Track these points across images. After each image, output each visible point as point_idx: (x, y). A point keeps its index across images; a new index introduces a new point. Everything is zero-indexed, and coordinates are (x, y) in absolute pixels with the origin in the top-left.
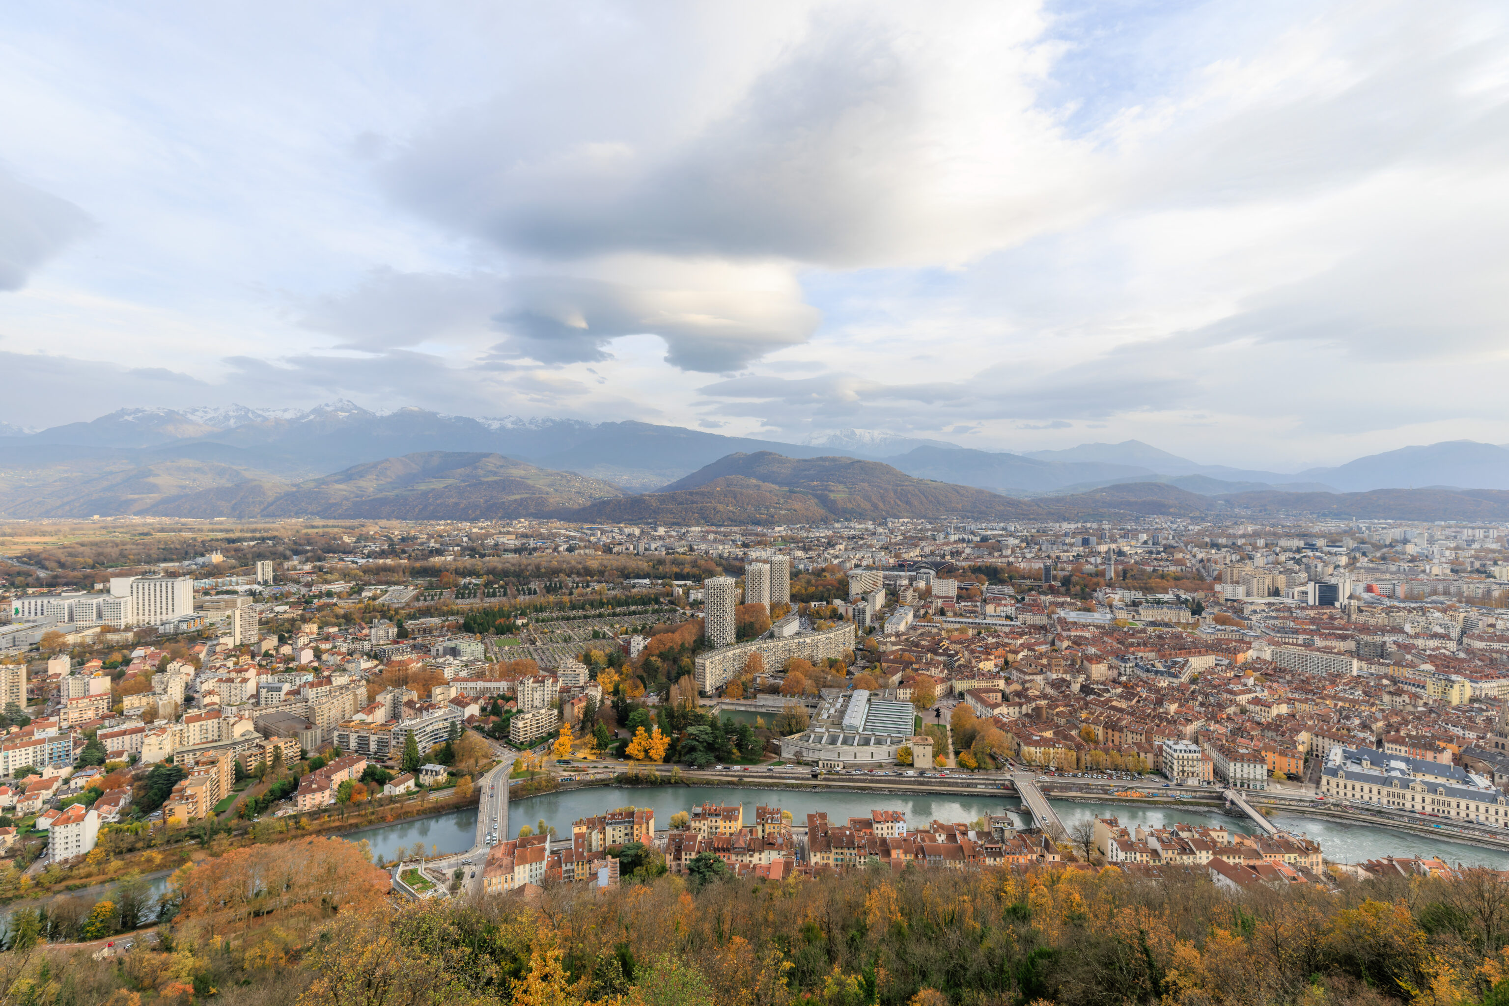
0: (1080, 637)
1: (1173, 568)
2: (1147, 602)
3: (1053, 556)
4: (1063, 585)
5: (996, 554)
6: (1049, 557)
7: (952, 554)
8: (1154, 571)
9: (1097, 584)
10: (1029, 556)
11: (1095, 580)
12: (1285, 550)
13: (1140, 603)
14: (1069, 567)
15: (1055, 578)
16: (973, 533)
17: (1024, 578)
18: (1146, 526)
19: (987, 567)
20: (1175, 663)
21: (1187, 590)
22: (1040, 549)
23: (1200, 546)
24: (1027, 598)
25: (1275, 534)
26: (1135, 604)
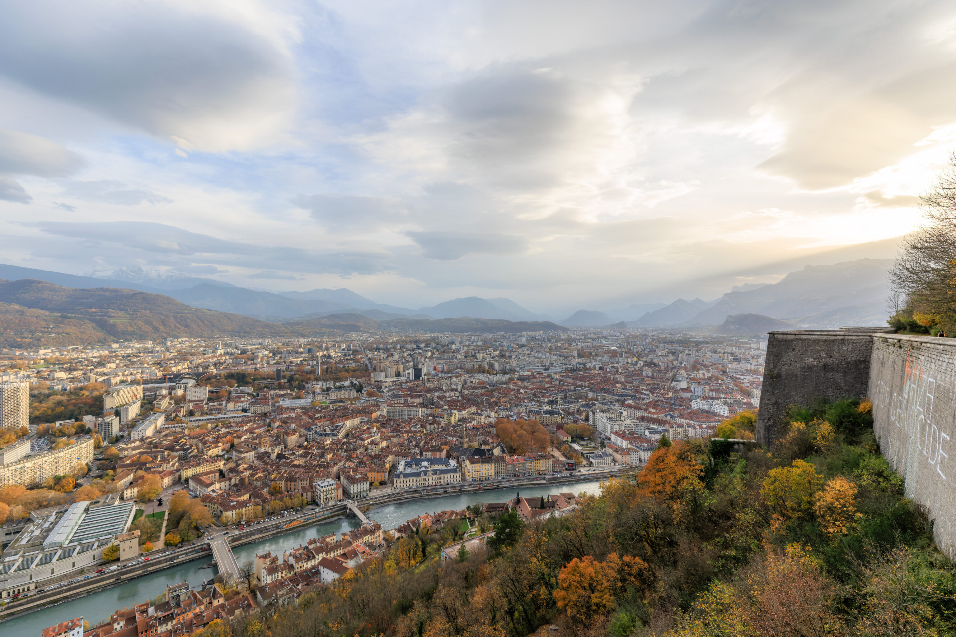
0: (288, 418)
1: (354, 365)
2: (335, 387)
3: (288, 361)
4: (289, 381)
5: (249, 363)
6: (285, 362)
7: (215, 365)
8: (344, 367)
9: (309, 379)
10: (272, 362)
11: (308, 376)
12: (407, 350)
13: (330, 389)
14: (295, 368)
15: (284, 377)
16: (236, 348)
17: (264, 379)
18: (347, 339)
19: (238, 374)
20: (337, 426)
21: (357, 378)
22: (281, 357)
23: (370, 350)
24: (260, 394)
25: (405, 341)
26: (328, 389)
